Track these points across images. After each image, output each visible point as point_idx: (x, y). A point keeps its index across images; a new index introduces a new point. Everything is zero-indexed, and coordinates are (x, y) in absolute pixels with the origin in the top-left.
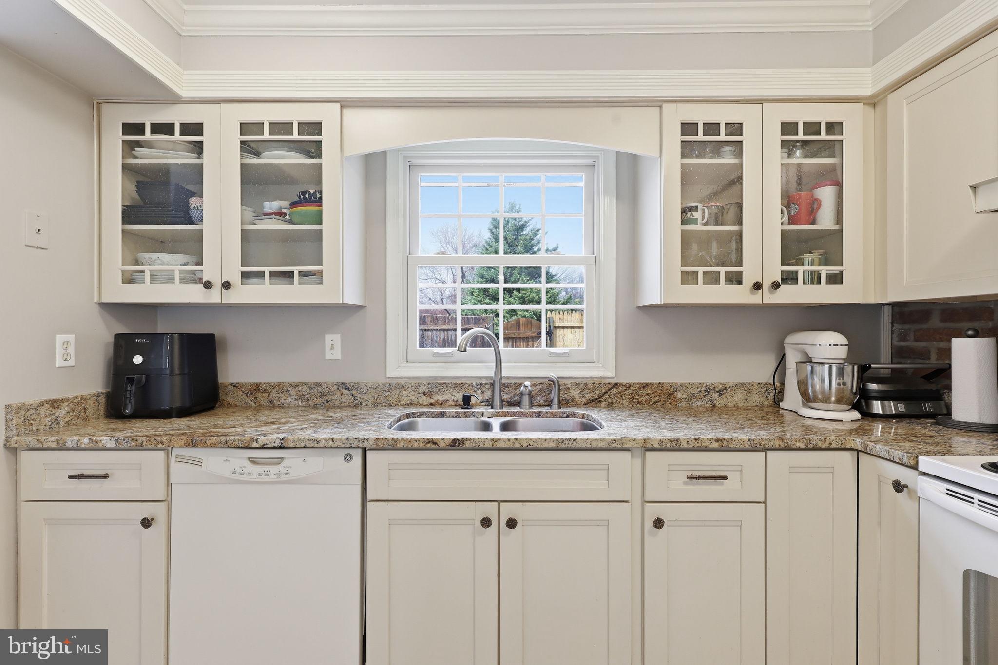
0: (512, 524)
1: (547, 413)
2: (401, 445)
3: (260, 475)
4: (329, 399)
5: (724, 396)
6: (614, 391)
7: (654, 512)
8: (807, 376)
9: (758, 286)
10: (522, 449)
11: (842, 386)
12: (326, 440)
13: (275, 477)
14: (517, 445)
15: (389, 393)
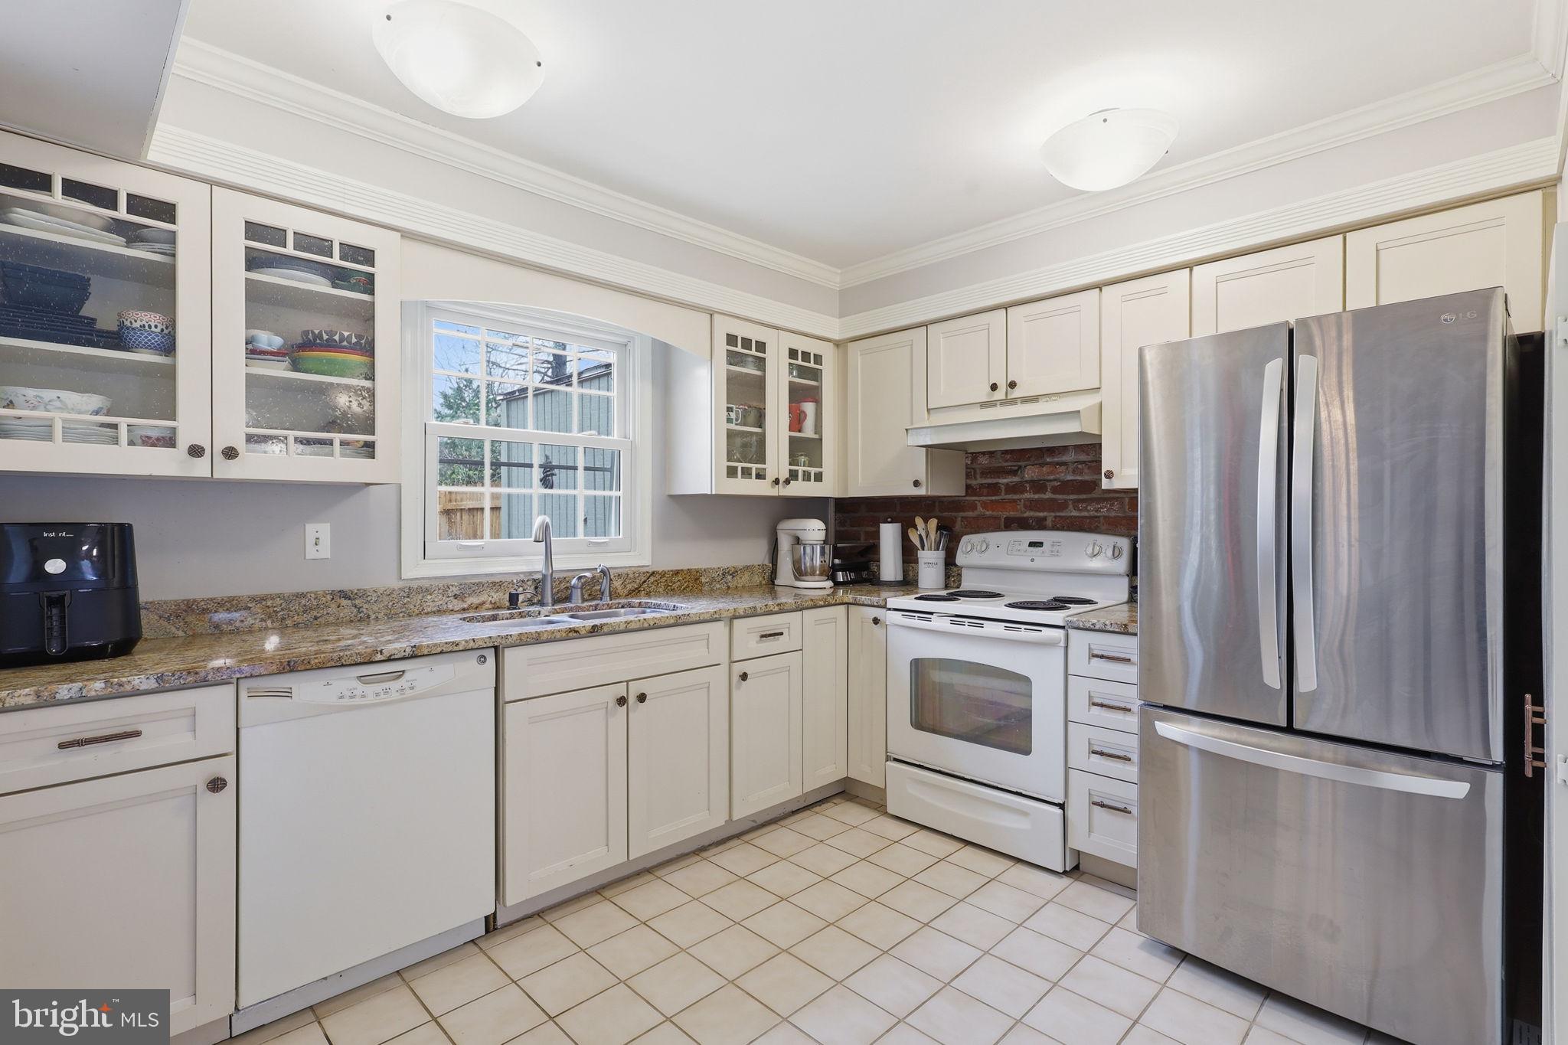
0: (642, 698)
1: (603, 605)
2: (545, 637)
3: (377, 694)
4: (319, 615)
5: (735, 578)
6: (652, 579)
7: (738, 669)
8: (800, 556)
9: (777, 482)
10: (650, 628)
12: (466, 641)
13: (398, 694)
14: (646, 625)
15: (408, 599)
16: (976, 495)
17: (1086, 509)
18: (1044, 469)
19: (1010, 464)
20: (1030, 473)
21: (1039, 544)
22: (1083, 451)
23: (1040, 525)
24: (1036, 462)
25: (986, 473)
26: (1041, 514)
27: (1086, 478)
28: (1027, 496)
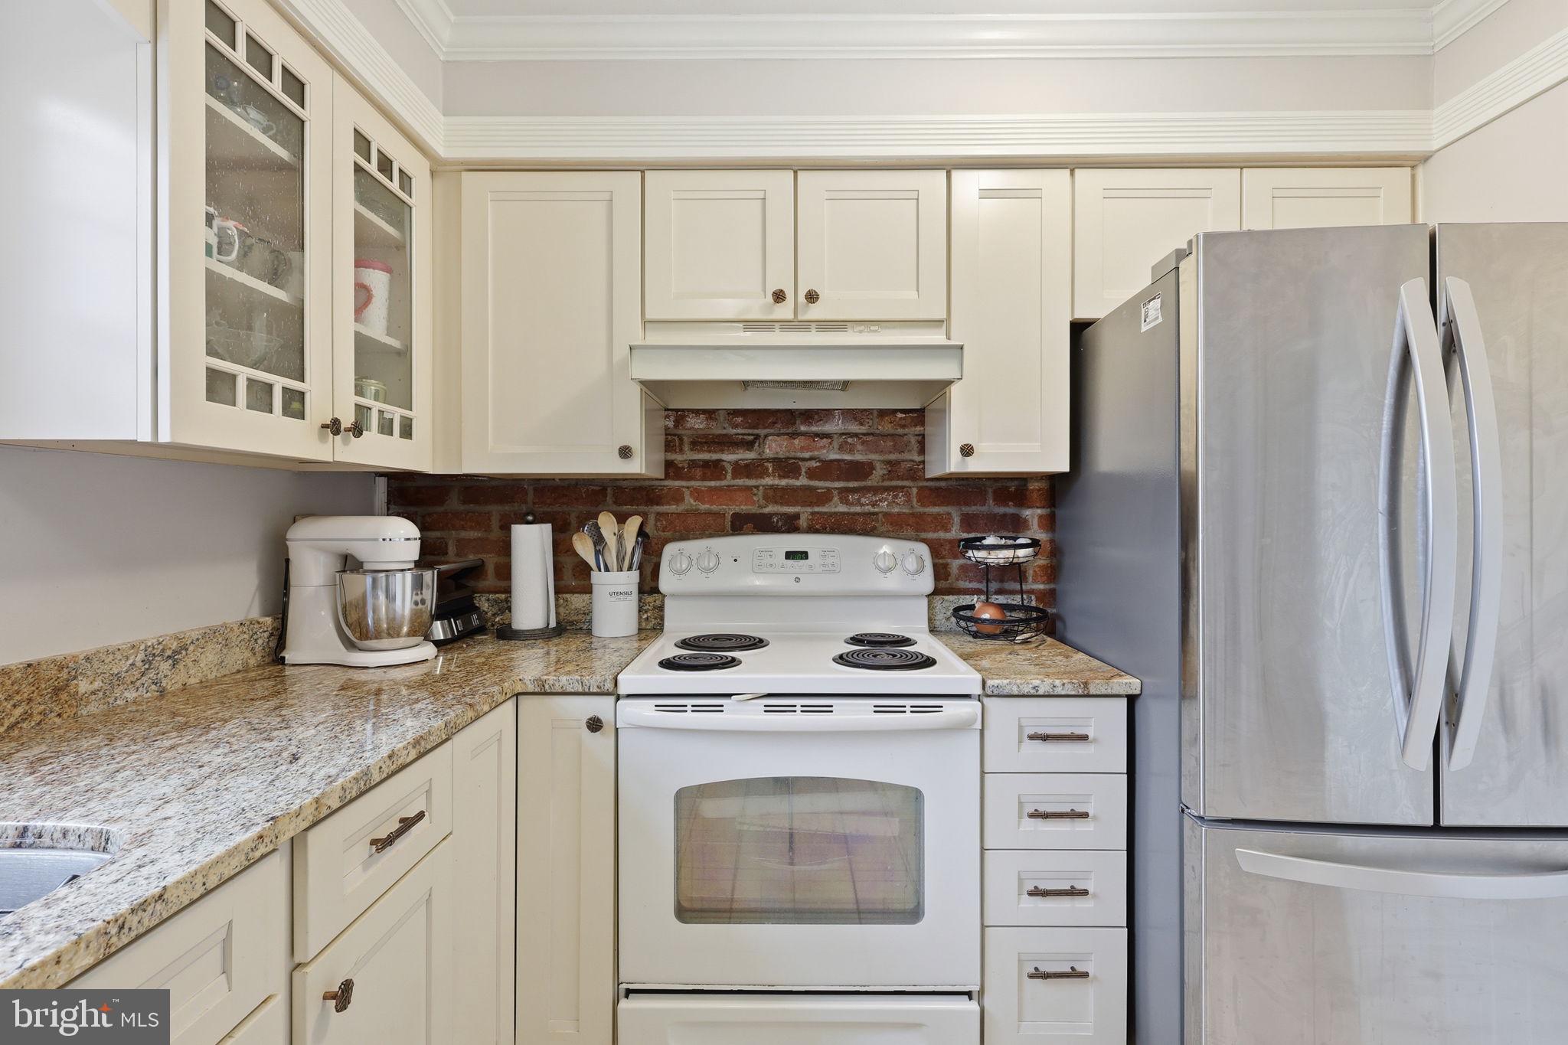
5: (181, 666)
8: (359, 598)
9: (334, 427)
11: (420, 606)
16: (682, 479)
17: (859, 503)
18: (796, 442)
19: (740, 431)
20: (774, 447)
21: (804, 555)
22: (855, 419)
23: (790, 526)
24: (782, 431)
25: (698, 443)
26: (791, 510)
27: (859, 457)
28: (768, 481)
